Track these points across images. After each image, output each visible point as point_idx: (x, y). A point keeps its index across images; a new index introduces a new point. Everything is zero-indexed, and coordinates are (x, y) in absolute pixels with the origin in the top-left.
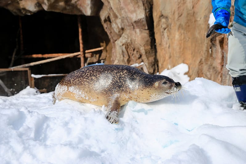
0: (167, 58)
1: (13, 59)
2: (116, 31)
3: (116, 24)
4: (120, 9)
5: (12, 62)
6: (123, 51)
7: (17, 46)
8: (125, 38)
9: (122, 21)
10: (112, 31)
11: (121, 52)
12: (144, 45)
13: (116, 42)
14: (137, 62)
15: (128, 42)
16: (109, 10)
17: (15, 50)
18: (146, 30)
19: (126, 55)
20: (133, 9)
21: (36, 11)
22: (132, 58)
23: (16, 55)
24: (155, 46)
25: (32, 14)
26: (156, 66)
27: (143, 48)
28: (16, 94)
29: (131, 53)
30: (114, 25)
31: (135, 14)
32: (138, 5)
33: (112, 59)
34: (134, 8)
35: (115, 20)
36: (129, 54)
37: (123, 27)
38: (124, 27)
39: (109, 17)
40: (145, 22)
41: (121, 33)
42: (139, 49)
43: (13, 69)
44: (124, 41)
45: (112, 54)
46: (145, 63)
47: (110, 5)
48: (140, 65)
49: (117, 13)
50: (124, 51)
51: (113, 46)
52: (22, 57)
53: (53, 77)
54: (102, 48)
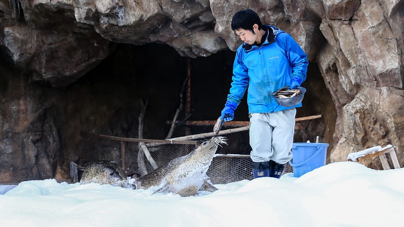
1: (173, 125)
2: (345, 89)
3: (347, 76)
4: (356, 52)
5: (172, 130)
6: (355, 123)
7: (181, 106)
8: (361, 100)
9: (358, 73)
10: (339, 87)
11: (352, 124)
12: (395, 114)
13: (344, 108)
14: (379, 142)
15: (365, 108)
16: (335, 53)
17: (178, 111)
18: (400, 89)
19: (360, 130)
20: (379, 51)
21: (214, 51)
22: (372, 135)
23: (177, 120)
25: (209, 55)
27: (393, 119)
29: (369, 127)
30: (343, 79)
31: (381, 62)
32: (389, 46)
33: (334, 135)
34: (381, 51)
35: (345, 70)
36: (367, 128)
37: (358, 81)
38: (361, 83)
39: (334, 65)
40: (398, 76)
41: (355, 92)
42: (384, 121)
43: (171, 140)
44: (358, 106)
45: (336, 127)
46: (395, 147)
47: (339, 44)
48: (385, 148)
49: (349, 59)
50: (357, 123)
51: (339, 114)
52: (188, 123)
53: (234, 158)
54: (320, 116)
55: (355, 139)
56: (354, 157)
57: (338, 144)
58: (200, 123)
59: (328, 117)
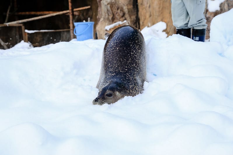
0: (148, 16)
1: (8, 15)
5: (7, 18)
6: (108, 10)
7: (11, 4)
11: (106, 11)
12: (127, 4)
13: (102, 2)
14: (120, 20)
15: (112, 1)
17: (9, 7)
19: (110, 13)
22: (117, 16)
23: (10, 11)
24: (137, 6)
26: (138, 24)
27: (126, 7)
28: (11, 47)
29: (115, 12)
33: (98, 17)
36: (114, 12)
42: (122, 8)
43: (8, 24)
44: (109, 1)
45: (98, 12)
46: (128, 21)
48: (123, 22)
51: (99, 5)
52: (16, 14)
53: (45, 32)
54: (89, 7)
55: (108, 19)
56: (108, 28)
57: (100, 22)
58: (23, 13)
59: (94, 7)
